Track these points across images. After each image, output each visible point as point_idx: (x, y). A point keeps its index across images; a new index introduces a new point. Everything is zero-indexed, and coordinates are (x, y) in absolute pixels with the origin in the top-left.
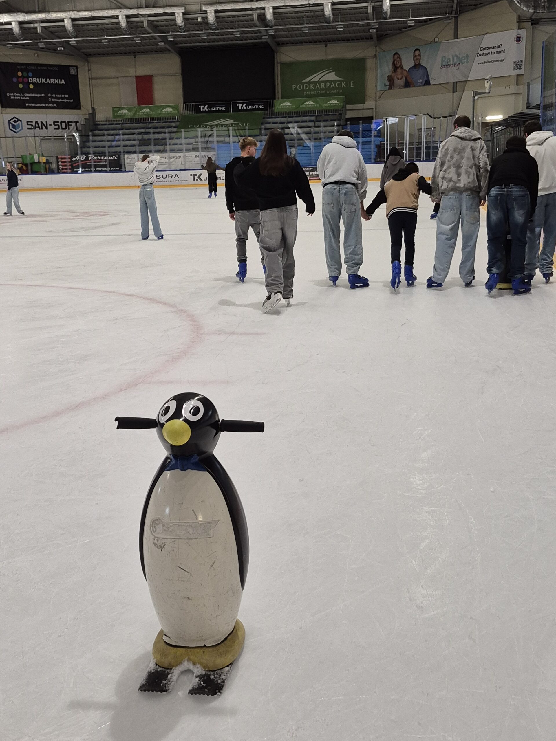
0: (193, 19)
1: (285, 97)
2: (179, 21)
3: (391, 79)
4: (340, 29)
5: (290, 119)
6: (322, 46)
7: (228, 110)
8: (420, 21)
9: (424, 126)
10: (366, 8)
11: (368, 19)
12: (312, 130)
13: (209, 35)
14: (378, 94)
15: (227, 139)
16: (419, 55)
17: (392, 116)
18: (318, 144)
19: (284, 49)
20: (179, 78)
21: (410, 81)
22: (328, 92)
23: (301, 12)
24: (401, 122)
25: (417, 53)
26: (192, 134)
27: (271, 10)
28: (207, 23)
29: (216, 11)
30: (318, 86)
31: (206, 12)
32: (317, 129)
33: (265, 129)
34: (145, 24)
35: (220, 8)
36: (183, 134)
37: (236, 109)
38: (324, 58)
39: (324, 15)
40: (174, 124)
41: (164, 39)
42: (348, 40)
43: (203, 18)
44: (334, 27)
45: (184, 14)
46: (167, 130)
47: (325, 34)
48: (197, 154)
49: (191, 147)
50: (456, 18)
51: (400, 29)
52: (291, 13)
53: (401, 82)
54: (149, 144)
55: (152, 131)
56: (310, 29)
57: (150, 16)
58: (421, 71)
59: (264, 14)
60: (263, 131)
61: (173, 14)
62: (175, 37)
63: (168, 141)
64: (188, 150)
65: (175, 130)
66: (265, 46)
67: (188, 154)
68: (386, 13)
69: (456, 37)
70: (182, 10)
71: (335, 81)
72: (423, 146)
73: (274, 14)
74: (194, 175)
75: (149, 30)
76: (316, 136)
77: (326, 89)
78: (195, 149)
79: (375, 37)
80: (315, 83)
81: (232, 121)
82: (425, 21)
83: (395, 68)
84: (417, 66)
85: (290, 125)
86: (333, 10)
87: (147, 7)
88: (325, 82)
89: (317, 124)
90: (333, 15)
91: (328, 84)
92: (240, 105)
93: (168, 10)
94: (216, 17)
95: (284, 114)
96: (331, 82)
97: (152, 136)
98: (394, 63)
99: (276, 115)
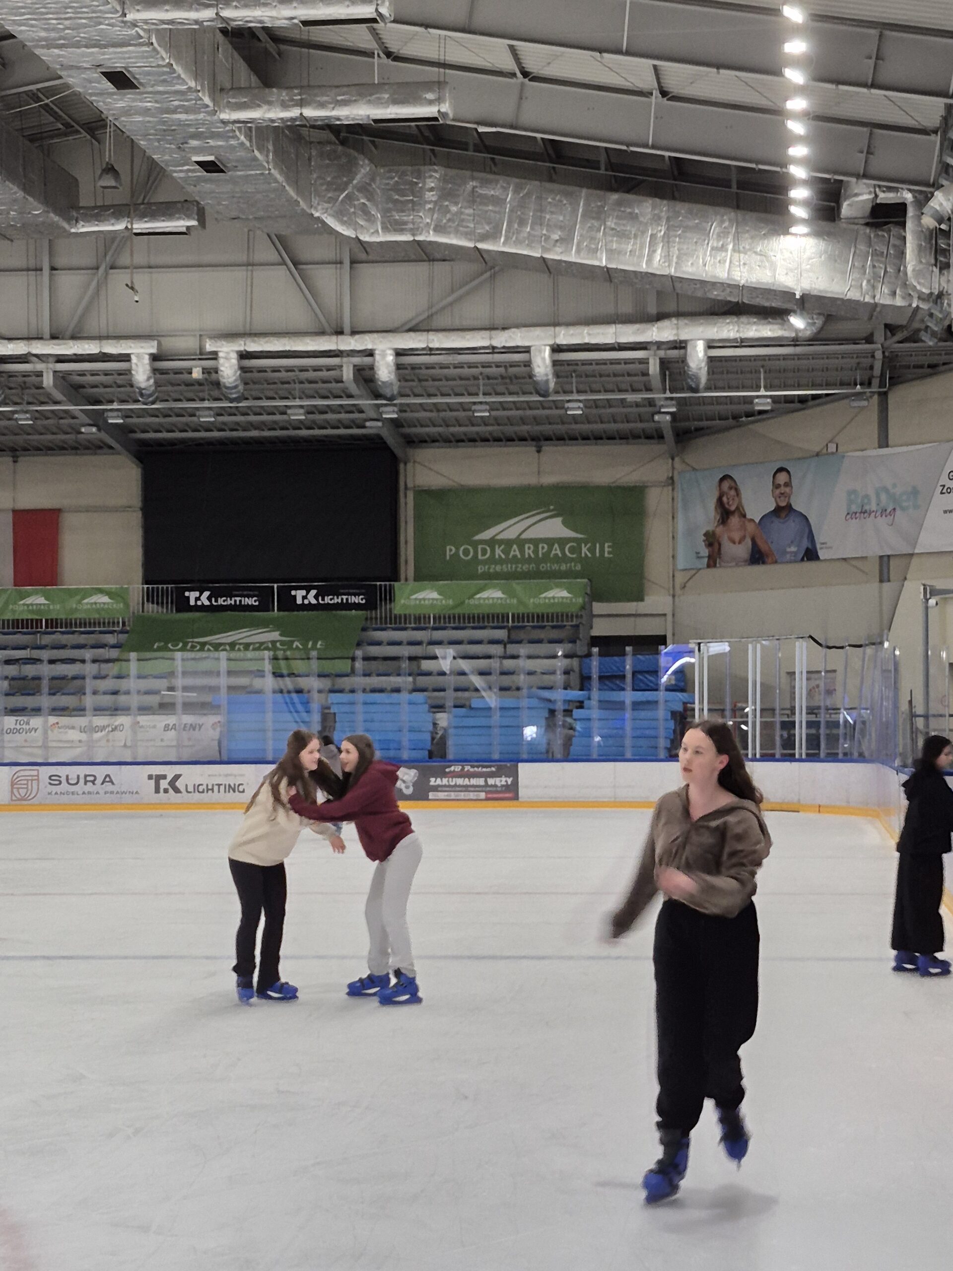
0: (178, 372)
1: (423, 576)
2: (142, 374)
3: (712, 540)
4: (575, 410)
5: (438, 635)
6: (528, 451)
7: (265, 606)
8: (788, 400)
9: (801, 666)
10: (644, 362)
11: (649, 389)
12: (495, 664)
13: (220, 413)
14: (680, 578)
15: (258, 683)
16: (787, 484)
17: (718, 637)
18: (509, 702)
19: (424, 454)
20: (136, 519)
21: (763, 546)
22: (543, 567)
23: (471, 366)
24: (738, 654)
25: (782, 478)
26: (159, 665)
27: (390, 358)
28: (217, 384)
29: (244, 356)
30: (515, 551)
31: (214, 356)
32: (509, 664)
33: (366, 659)
34: (48, 381)
35: (253, 346)
36: (133, 667)
37: (288, 604)
38: (532, 480)
39: (531, 376)
40: (111, 639)
41: (98, 420)
42: (598, 438)
43: (205, 371)
44: (557, 405)
45: (155, 358)
46: (88, 654)
47: (536, 421)
48: (171, 720)
49: (154, 700)
50: (883, 396)
51: (736, 417)
52: (443, 367)
53: (743, 550)
54: (34, 691)
55: (45, 655)
56: (493, 407)
57: (61, 359)
58: (792, 526)
59: (372, 368)
60: (359, 665)
61: (126, 358)
62: (127, 415)
63: (90, 684)
64: (144, 710)
65: (114, 653)
66: (376, 444)
67: (144, 720)
68: (696, 378)
69: (884, 442)
70: (151, 348)
71: (562, 542)
72: (801, 718)
73: (399, 367)
74: (159, 778)
75: (58, 396)
76: (506, 681)
77: (537, 561)
78: (166, 707)
79: (668, 434)
80: (508, 543)
81: (275, 635)
82: (802, 400)
83: (725, 513)
84: (783, 511)
85: (438, 651)
86: (555, 363)
87: (54, 337)
88: (536, 542)
89: (512, 649)
90: (557, 375)
91: (543, 548)
92: (299, 594)
93: (111, 348)
94: (243, 369)
95: (420, 621)
96: (550, 542)
97: (46, 670)
98: (720, 500)
99: (399, 622)
